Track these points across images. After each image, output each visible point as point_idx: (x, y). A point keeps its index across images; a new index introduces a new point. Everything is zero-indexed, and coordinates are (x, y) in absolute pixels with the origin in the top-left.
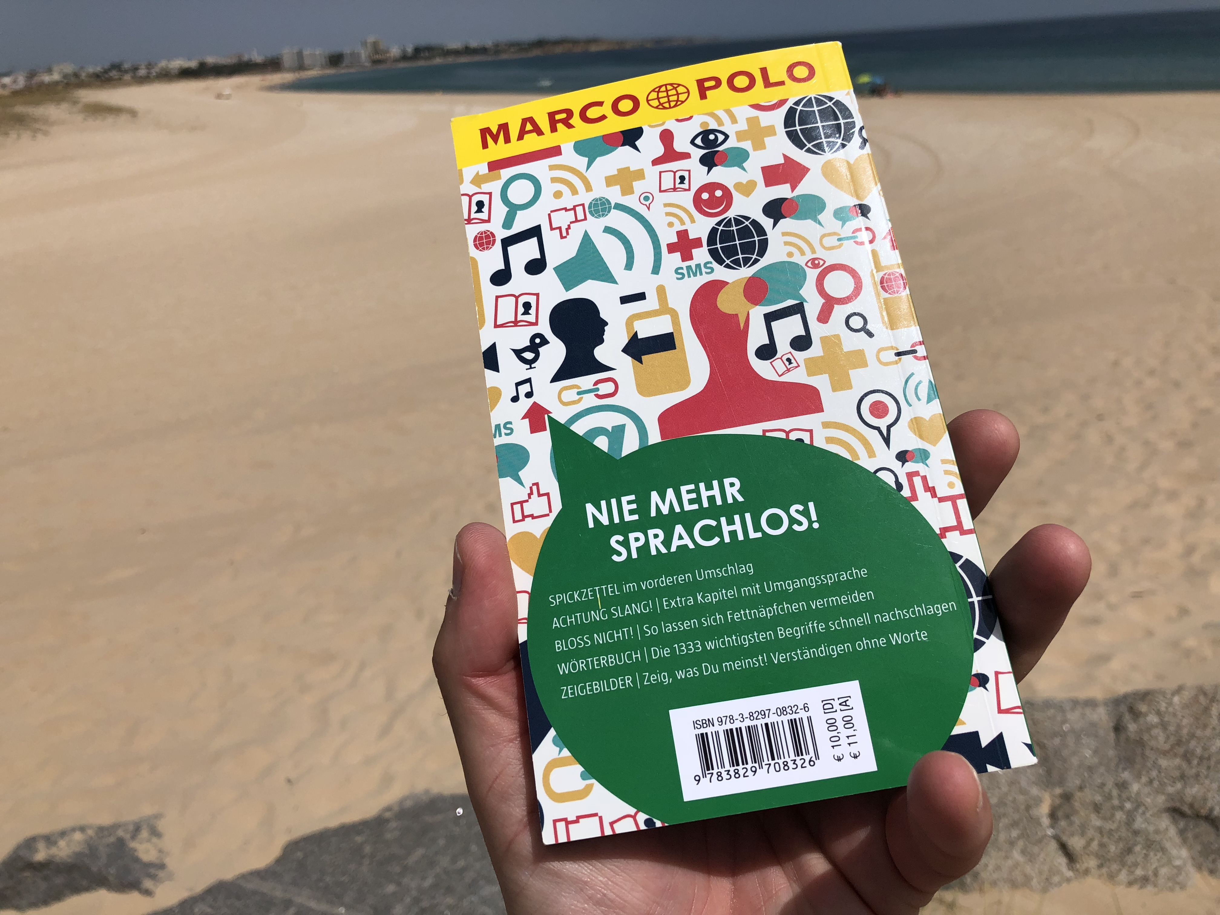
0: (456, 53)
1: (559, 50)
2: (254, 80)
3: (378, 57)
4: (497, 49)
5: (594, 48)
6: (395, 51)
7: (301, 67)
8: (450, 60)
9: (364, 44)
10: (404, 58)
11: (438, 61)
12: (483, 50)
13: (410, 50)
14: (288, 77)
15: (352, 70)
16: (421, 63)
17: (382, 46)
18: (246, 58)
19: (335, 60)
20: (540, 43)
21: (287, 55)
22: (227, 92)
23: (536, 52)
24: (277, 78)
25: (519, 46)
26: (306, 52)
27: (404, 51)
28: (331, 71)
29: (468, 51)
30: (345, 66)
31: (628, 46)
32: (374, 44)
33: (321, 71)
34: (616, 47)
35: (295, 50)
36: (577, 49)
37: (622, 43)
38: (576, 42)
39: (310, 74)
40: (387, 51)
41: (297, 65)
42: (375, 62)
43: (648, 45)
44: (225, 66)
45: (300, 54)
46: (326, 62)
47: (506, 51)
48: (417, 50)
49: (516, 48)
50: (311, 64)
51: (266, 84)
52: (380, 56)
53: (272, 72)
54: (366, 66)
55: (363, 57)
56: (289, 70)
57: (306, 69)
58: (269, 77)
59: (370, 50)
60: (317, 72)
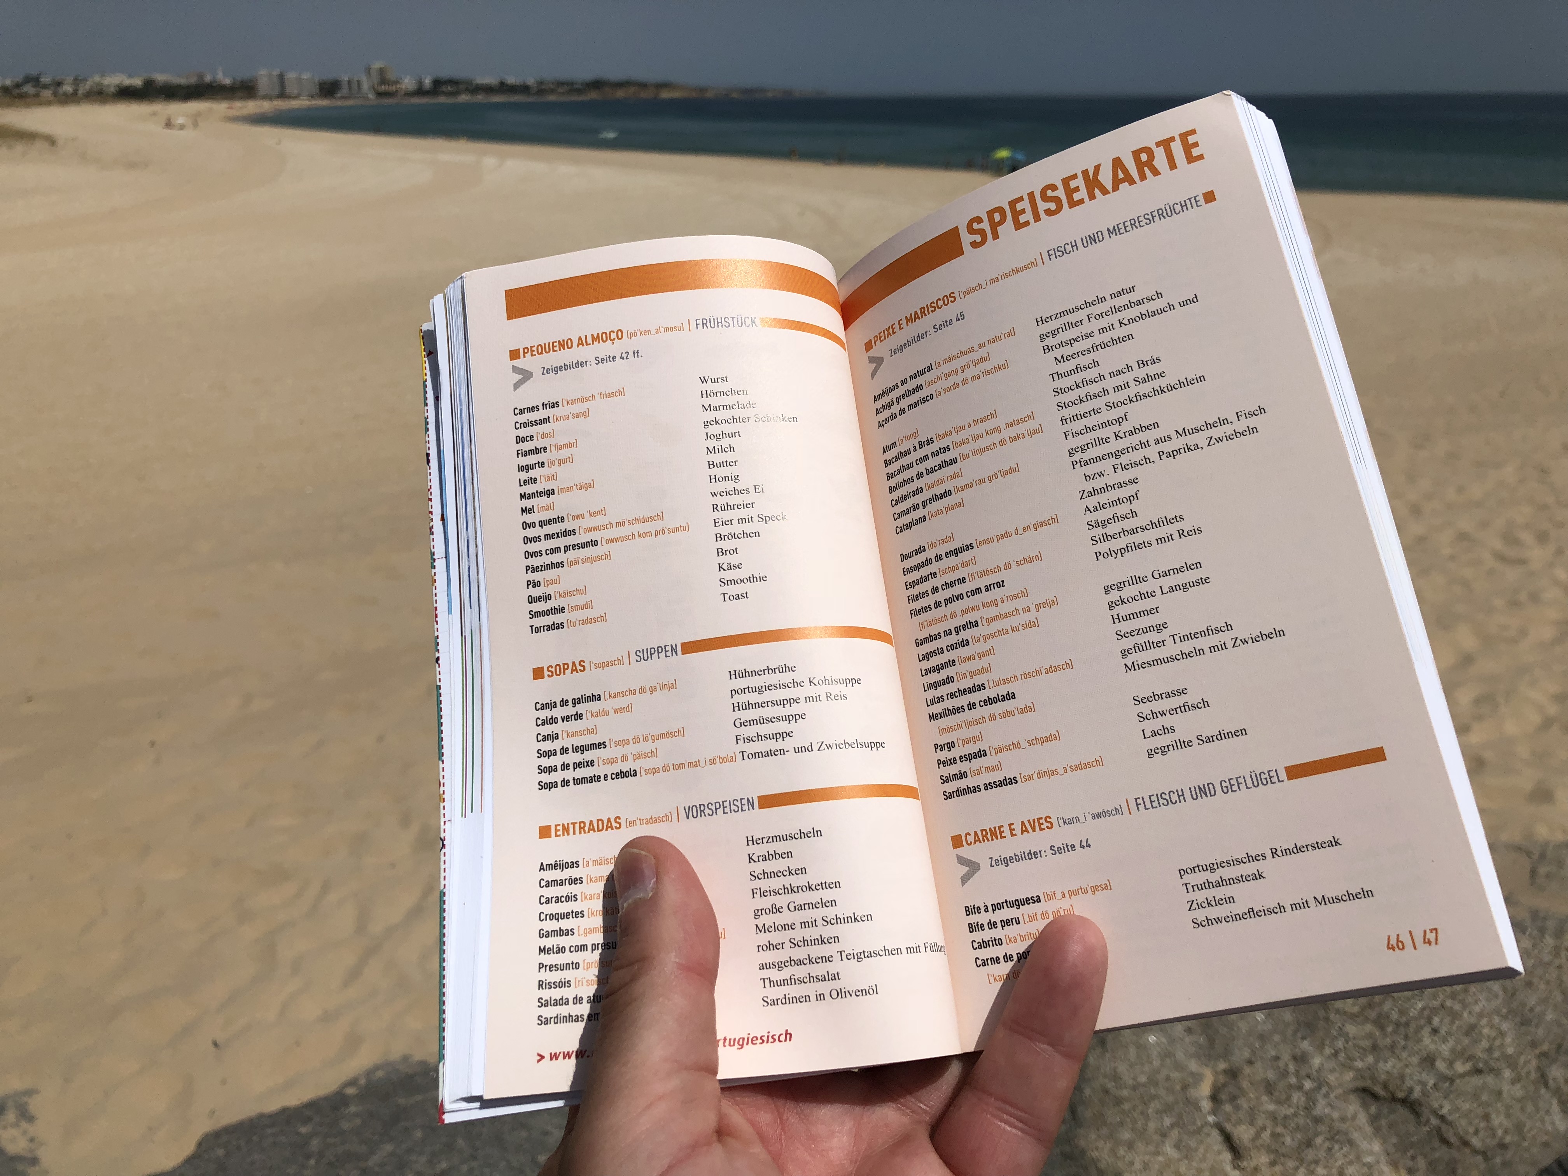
0: (489, 90)
1: (620, 94)
2: (220, 107)
3: (384, 88)
4: (542, 89)
5: (665, 95)
6: (408, 83)
7: (283, 95)
8: (480, 98)
9: (368, 70)
10: (420, 92)
11: (464, 98)
12: (524, 89)
13: (428, 82)
16: (442, 99)
17: (391, 76)
18: (208, 78)
19: (329, 89)
20: (597, 84)
21: (264, 77)
22: (180, 120)
23: (593, 95)
24: (251, 107)
25: (571, 87)
26: (291, 75)
27: (420, 83)
28: (323, 102)
29: (503, 88)
30: (342, 98)
31: (709, 95)
32: (382, 71)
33: (309, 100)
34: (694, 95)
35: (276, 72)
36: (644, 95)
37: (702, 90)
38: (643, 85)
39: (294, 104)
40: (397, 82)
41: (276, 92)
42: (380, 94)
43: (734, 95)
44: (179, 86)
45: (281, 77)
46: (315, 90)
47: (552, 91)
48: (437, 83)
49: (566, 88)
50: (295, 92)
51: (233, 113)
52: (387, 87)
53: (242, 98)
54: (368, 99)
55: (365, 86)
56: (266, 97)
57: (289, 97)
58: (238, 104)
59: (375, 79)
60: (303, 103)
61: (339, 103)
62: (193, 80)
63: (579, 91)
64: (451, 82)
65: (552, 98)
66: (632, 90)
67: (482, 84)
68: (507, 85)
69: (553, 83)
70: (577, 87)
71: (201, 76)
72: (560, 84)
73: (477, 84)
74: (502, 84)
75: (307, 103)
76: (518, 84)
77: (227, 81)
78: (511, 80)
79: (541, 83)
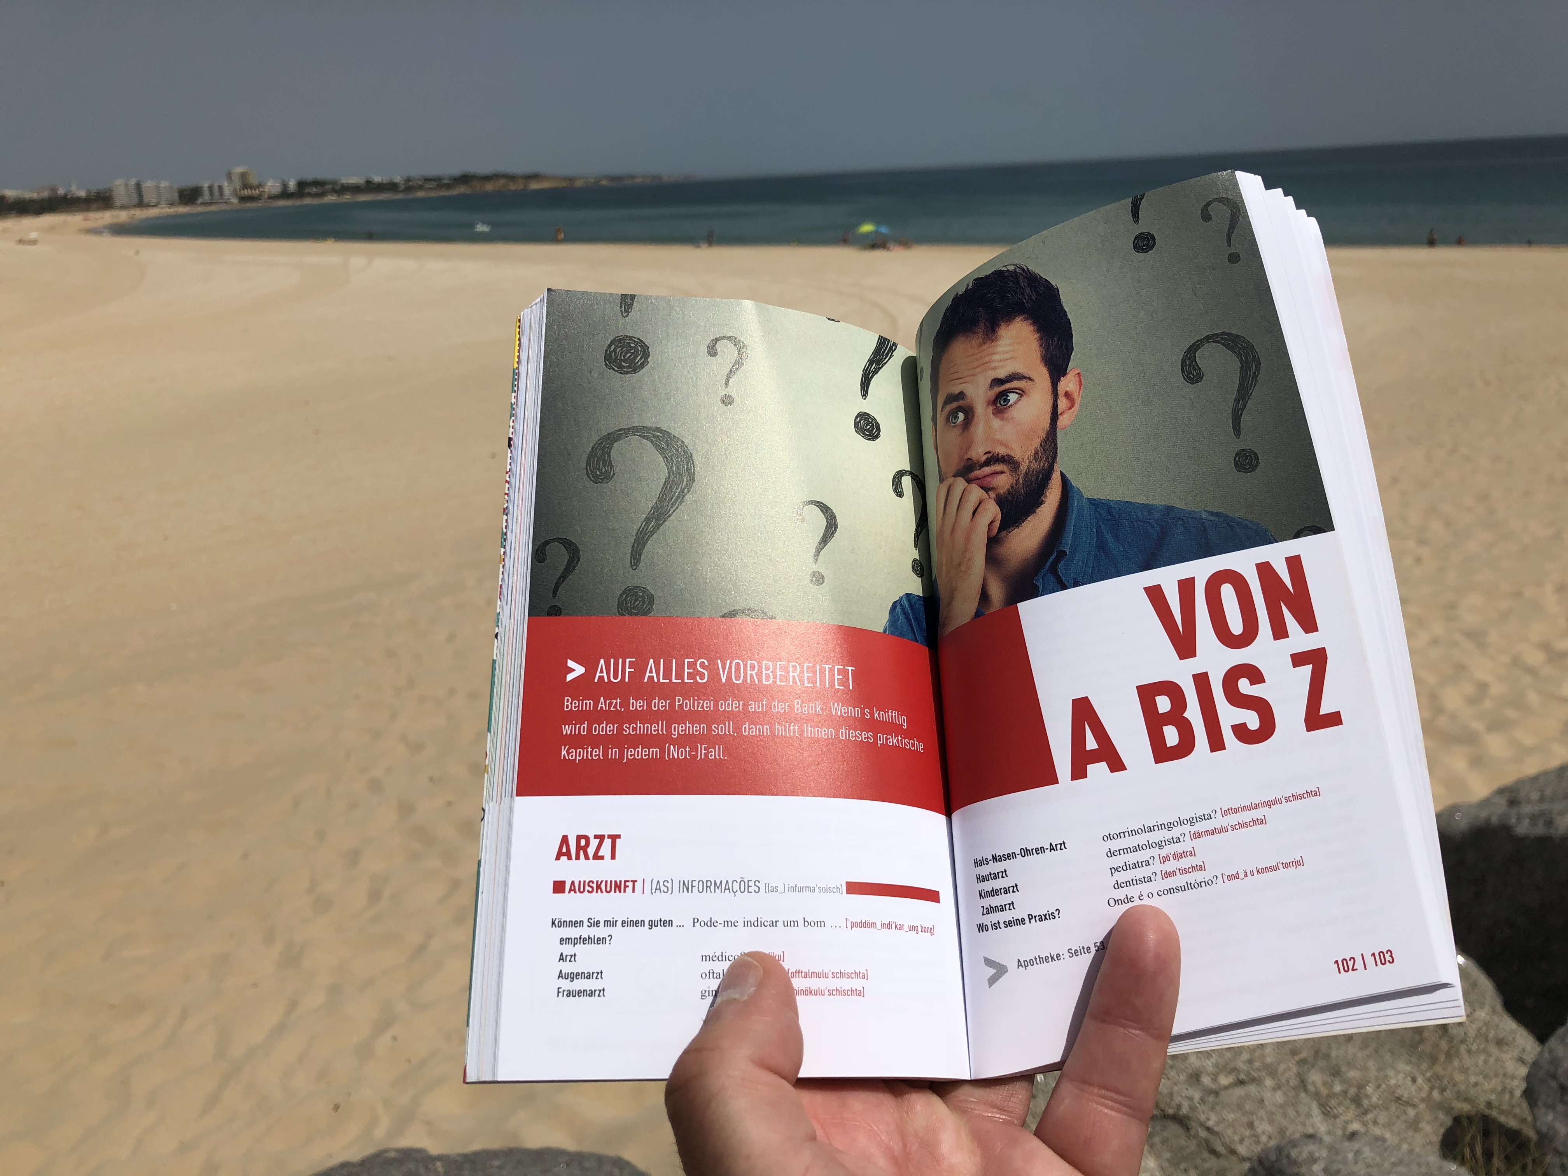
0: (356, 189)
1: (489, 187)
2: (76, 220)
3: (247, 192)
4: (410, 186)
5: (534, 186)
6: (272, 186)
7: (141, 204)
8: (347, 198)
9: (229, 176)
10: (285, 194)
11: (331, 198)
12: (392, 187)
13: (292, 185)
14: (123, 216)
15: (213, 208)
16: (308, 201)
17: (253, 180)
18: (61, 191)
19: (189, 196)
20: (465, 179)
21: (120, 188)
22: (33, 235)
23: (462, 190)
24: (107, 217)
25: (438, 182)
26: (148, 185)
27: (285, 186)
28: (182, 210)
29: (370, 187)
30: (202, 203)
31: (579, 183)
32: (243, 176)
33: (169, 208)
34: (564, 184)
35: (133, 181)
36: (513, 187)
37: (571, 179)
38: (512, 178)
39: (153, 212)
40: (260, 185)
41: (135, 200)
42: (243, 199)
43: (604, 183)
44: (32, 201)
45: (138, 186)
46: (176, 196)
47: (421, 188)
48: (302, 185)
49: (433, 184)
50: (154, 201)
51: (91, 224)
52: (249, 191)
53: (98, 209)
54: (231, 203)
55: (227, 191)
56: (123, 207)
57: (149, 206)
58: (93, 215)
59: (237, 184)
60: (164, 210)
61: (200, 209)
62: (46, 194)
63: (448, 186)
64: (316, 183)
65: (420, 194)
66: (502, 181)
67: (348, 184)
68: (374, 184)
69: (420, 180)
70: (445, 181)
71: (54, 190)
72: (428, 180)
73: (342, 184)
74: (368, 182)
75: (168, 210)
76: (385, 182)
77: (82, 194)
78: (377, 179)
79: (408, 180)
